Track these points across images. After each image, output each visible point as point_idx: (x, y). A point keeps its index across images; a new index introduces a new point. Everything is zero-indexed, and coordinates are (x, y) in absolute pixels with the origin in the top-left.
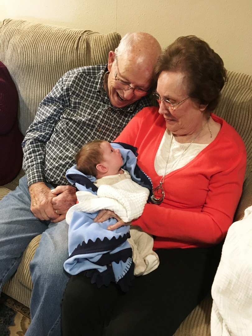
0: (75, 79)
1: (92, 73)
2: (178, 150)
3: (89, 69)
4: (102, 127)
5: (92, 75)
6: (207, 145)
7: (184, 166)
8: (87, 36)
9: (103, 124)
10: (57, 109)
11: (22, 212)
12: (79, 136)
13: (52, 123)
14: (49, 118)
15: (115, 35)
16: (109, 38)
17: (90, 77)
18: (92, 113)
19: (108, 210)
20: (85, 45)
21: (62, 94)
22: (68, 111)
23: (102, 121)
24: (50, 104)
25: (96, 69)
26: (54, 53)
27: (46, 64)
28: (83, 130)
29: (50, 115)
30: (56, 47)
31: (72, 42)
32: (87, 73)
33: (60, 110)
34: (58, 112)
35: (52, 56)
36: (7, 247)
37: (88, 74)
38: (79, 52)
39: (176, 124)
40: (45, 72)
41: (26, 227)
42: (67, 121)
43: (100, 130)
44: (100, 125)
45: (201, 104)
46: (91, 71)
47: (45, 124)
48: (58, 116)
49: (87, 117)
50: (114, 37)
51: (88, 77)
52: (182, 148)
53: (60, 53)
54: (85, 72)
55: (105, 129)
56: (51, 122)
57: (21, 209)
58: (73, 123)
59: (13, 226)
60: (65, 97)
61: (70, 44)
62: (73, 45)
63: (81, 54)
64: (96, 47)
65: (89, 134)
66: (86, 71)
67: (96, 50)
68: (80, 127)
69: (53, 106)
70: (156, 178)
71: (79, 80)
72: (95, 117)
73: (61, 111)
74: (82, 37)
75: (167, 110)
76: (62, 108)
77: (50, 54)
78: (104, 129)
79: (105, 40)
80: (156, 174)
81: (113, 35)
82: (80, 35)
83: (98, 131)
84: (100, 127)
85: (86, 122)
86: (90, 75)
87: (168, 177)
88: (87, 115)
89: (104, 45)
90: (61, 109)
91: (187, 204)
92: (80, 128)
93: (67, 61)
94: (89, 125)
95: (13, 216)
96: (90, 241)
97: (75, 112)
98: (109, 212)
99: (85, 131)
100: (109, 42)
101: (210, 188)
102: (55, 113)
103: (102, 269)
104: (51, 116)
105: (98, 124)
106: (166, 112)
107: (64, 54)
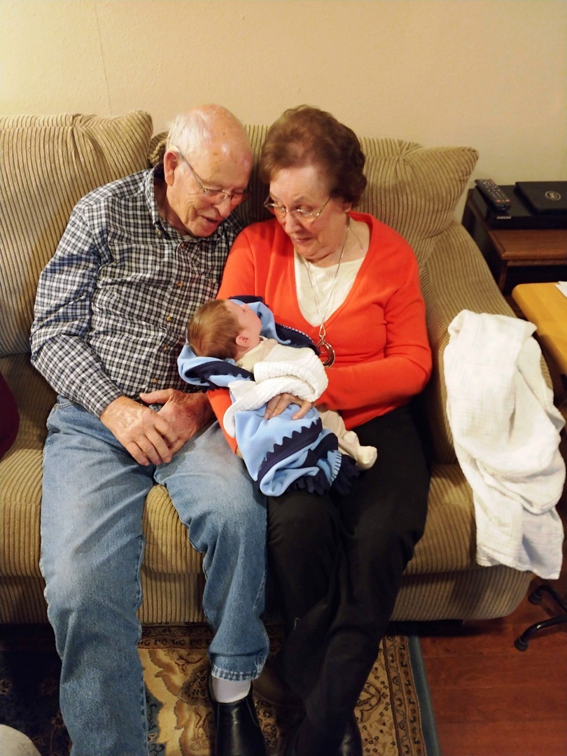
0: (107, 211)
1: (126, 194)
2: (324, 280)
3: (120, 187)
4: (182, 278)
5: (128, 197)
6: (362, 259)
7: (344, 299)
8: (83, 127)
9: (183, 274)
10: (87, 273)
11: (104, 467)
12: (147, 306)
13: (85, 300)
14: (77, 292)
15: (143, 117)
16: (135, 125)
17: (125, 200)
18: (158, 259)
19: (282, 394)
20: (89, 145)
21: (92, 244)
22: (110, 269)
23: (180, 268)
24: (66, 268)
25: (131, 183)
26: (31, 172)
27: (19, 196)
28: (150, 293)
29: (78, 286)
30: (33, 158)
31: (60, 143)
32: (119, 196)
33: (91, 273)
34: (90, 277)
35: (28, 177)
36: (121, 524)
37: (122, 197)
38: (82, 160)
39: (315, 242)
40: (18, 211)
41: (127, 486)
42: (116, 286)
43: (181, 285)
44: (178, 277)
45: (344, 202)
46: (125, 189)
47: (72, 305)
48: (91, 285)
49: (152, 270)
50: (142, 120)
51: (123, 202)
52: (329, 275)
53: (44, 169)
54: (116, 194)
55: (189, 280)
56: (83, 298)
57: (100, 463)
58: (127, 287)
59: (108, 490)
60: (100, 248)
61: (60, 149)
62: (65, 148)
63: (87, 163)
64: (113, 145)
65: (162, 298)
66: (118, 192)
67: (115, 148)
68: (142, 290)
69: (73, 270)
70: (312, 331)
71: (113, 210)
72: (166, 264)
73: (95, 274)
74: (75, 130)
75: (300, 224)
76: (95, 267)
77: (23, 175)
78: (187, 282)
79: (128, 129)
80: (310, 326)
81: (140, 117)
82: (70, 128)
83: (178, 288)
84: (180, 280)
85: (153, 279)
86: (125, 196)
87: (330, 324)
88: (152, 265)
89: (128, 138)
90: (93, 270)
91: (366, 353)
92: (144, 293)
93: (63, 181)
94: (159, 282)
95: (96, 476)
96: (285, 439)
97: (122, 268)
98: (287, 397)
99: (154, 294)
100: (136, 131)
101: (388, 319)
102: (86, 281)
103: (313, 471)
104: (79, 288)
105: (175, 277)
106: (298, 228)
107: (54, 169)
